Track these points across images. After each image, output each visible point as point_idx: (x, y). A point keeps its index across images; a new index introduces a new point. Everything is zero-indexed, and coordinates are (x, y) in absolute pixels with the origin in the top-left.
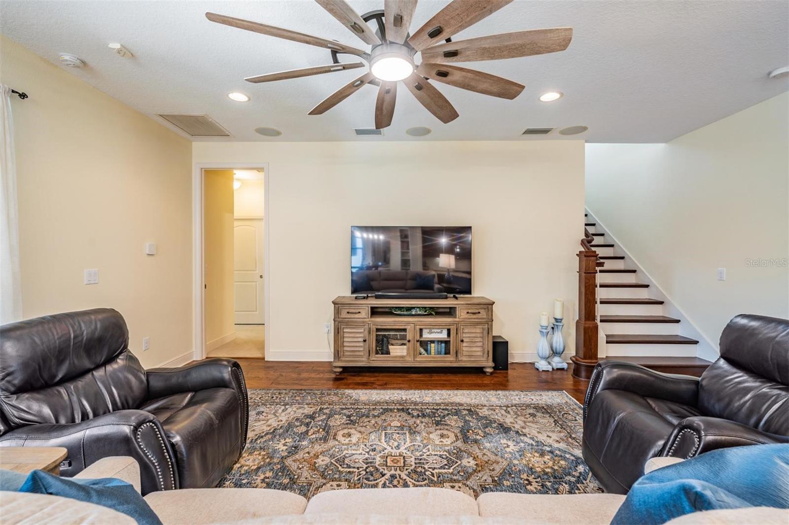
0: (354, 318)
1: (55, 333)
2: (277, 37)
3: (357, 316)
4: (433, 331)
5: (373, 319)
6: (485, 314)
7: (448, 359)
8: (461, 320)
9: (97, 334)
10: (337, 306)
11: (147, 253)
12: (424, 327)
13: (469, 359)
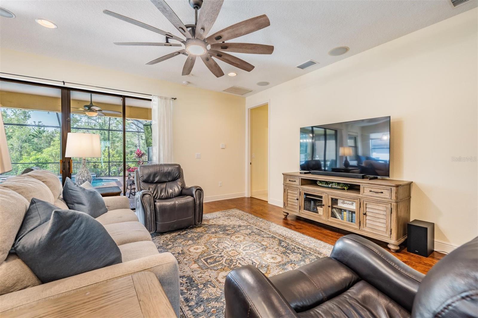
0: (292, 184)
1: (161, 169)
2: (166, 59)
3: (294, 183)
4: (346, 202)
5: (302, 186)
6: (389, 195)
7: (353, 226)
8: (364, 196)
9: (168, 171)
10: (284, 176)
11: (221, 147)
12: (339, 198)
13: (371, 231)
